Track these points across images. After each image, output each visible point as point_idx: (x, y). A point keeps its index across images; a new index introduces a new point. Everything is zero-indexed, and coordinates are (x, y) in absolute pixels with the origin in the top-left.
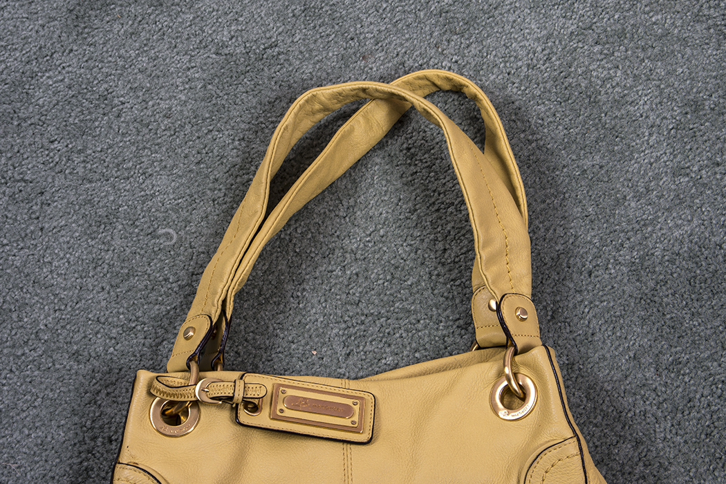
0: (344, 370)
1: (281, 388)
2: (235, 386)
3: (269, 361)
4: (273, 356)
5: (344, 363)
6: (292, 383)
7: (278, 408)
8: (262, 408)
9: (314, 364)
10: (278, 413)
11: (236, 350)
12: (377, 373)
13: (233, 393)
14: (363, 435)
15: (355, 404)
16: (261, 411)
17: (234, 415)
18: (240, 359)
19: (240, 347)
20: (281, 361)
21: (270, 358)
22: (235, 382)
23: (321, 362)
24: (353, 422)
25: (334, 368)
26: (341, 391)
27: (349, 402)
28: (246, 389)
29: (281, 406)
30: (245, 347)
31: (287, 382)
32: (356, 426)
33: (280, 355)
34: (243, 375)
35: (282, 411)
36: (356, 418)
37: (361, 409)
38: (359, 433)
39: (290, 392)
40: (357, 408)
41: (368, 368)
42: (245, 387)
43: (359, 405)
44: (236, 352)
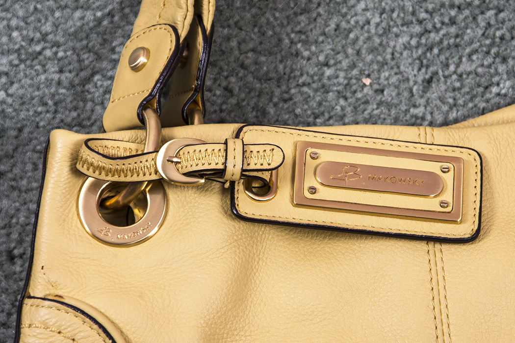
0: (422, 109)
1: (310, 150)
2: (226, 150)
3: (285, 101)
4: (293, 91)
5: (422, 97)
6: (328, 139)
7: (307, 185)
8: (277, 188)
9: (367, 102)
10: (307, 194)
11: (224, 84)
12: (483, 112)
13: (225, 164)
14: (462, 226)
15: (445, 171)
16: (276, 192)
17: (229, 203)
18: (233, 101)
19: (233, 79)
20: (307, 100)
21: (286, 96)
22: (226, 143)
23: (378, 98)
24: (443, 204)
25: (404, 108)
26: (418, 149)
27: (434, 167)
28: (247, 154)
29: (311, 181)
30: (241, 79)
31: (319, 139)
32: (449, 209)
33: (305, 89)
34: (240, 130)
35: (313, 190)
36: (447, 196)
37: (457, 180)
38: (455, 222)
39: (327, 156)
40: (448, 178)
42: (244, 152)
43: (452, 172)
44: (226, 89)
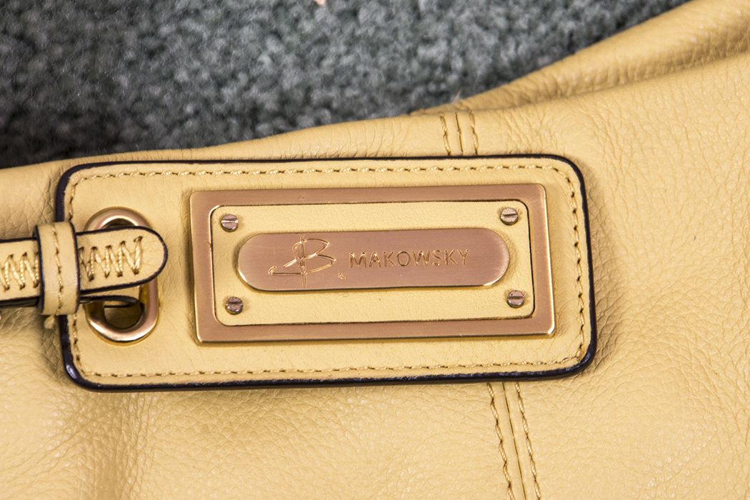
0: (442, 45)
1: (220, 212)
2: (39, 254)
4: (165, 30)
5: (439, 19)
6: (254, 177)
7: (222, 294)
8: (158, 304)
9: (324, 41)
10: (225, 318)
11: (15, 28)
12: (570, 47)
13: (41, 283)
14: (558, 339)
15: (509, 220)
16: (157, 315)
17: (57, 345)
18: (39, 65)
20: (196, 48)
21: (152, 43)
22: (36, 237)
23: (348, 29)
24: (514, 299)
25: (403, 47)
26: (449, 173)
27: (483, 216)
28: (84, 257)
29: (229, 285)
30: (50, 13)
31: (235, 178)
32: (525, 310)
33: (190, 24)
34: (63, 181)
35: (235, 305)
36: (521, 281)
37: (534, 237)
38: (543, 335)
39: (257, 220)
40: (518, 235)
41: (531, 28)
42: (78, 251)
43: (523, 222)
44: (21, 37)
